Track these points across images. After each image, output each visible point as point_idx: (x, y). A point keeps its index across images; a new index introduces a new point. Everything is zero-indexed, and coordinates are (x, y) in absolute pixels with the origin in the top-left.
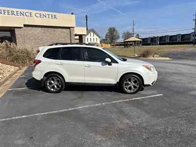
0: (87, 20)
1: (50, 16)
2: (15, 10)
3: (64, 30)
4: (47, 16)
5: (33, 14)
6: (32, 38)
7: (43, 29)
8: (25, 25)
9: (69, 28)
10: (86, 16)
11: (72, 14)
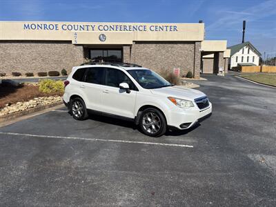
0: (244, 29)
1: (168, 28)
2: (127, 24)
3: (187, 46)
4: (165, 28)
5: (148, 28)
6: (143, 58)
7: (158, 45)
8: (137, 42)
9: (194, 42)
10: (244, 22)
11: (200, 22)
